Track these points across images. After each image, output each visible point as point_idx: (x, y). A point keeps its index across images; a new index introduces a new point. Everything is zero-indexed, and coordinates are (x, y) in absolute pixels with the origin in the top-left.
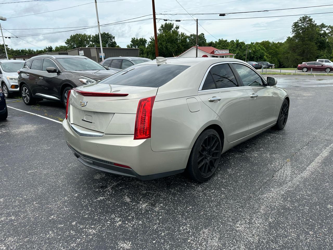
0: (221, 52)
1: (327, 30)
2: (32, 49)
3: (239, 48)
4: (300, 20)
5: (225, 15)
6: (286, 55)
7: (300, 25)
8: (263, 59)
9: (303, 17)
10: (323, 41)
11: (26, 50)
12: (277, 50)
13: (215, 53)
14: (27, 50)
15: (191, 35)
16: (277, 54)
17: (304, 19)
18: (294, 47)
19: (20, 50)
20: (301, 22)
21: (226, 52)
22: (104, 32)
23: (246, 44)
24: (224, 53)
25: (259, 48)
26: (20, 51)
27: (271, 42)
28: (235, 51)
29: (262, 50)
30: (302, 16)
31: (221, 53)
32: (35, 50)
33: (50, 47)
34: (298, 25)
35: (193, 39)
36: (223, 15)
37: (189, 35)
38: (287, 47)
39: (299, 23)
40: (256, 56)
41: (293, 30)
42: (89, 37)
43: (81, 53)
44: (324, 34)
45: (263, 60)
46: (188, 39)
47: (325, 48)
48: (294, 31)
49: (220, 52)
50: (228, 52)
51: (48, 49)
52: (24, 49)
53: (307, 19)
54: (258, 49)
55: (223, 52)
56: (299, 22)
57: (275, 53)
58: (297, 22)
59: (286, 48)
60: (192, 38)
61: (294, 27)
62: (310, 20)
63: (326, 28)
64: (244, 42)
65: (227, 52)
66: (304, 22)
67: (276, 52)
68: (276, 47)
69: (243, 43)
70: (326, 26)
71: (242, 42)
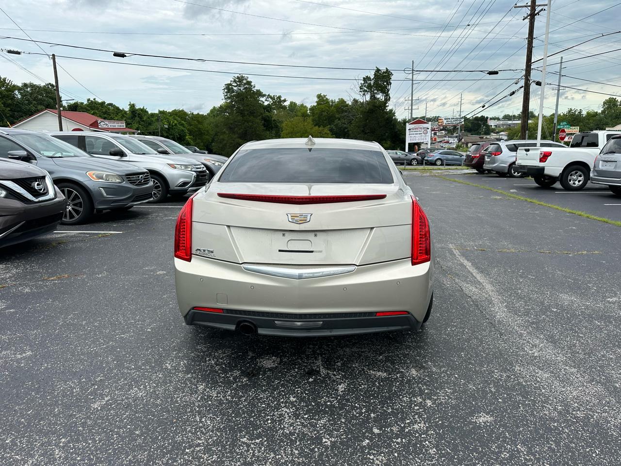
0: (111, 124)
1: (266, 100)
3: (137, 119)
4: (234, 81)
5: (126, 56)
6: (221, 137)
7: (235, 88)
8: (185, 141)
9: (238, 78)
10: (269, 117)
12: (200, 126)
13: (100, 127)
15: (25, 85)
16: (202, 133)
17: (240, 80)
18: (232, 124)
20: (236, 85)
21: (120, 124)
23: (149, 113)
24: (117, 127)
25: (176, 122)
27: (189, 113)
28: (131, 124)
29: (181, 125)
30: (236, 76)
31: (111, 126)
34: (232, 88)
35: (31, 94)
36: (122, 55)
37: (20, 85)
38: (213, 123)
39: (234, 86)
40: (171, 135)
41: (226, 96)
44: (268, 107)
45: (185, 143)
46: (16, 92)
47: (272, 128)
48: (227, 98)
49: (109, 125)
50: (124, 126)
53: (245, 82)
54: (173, 124)
55: (114, 125)
56: (233, 84)
57: (197, 131)
58: (230, 84)
59: (212, 125)
60: (27, 92)
61: (226, 91)
62: (249, 83)
63: (264, 98)
64: (145, 108)
65: (122, 125)
66: (240, 85)
67: (200, 130)
68: (198, 121)
69: (144, 111)
70: (264, 95)
71: (142, 108)
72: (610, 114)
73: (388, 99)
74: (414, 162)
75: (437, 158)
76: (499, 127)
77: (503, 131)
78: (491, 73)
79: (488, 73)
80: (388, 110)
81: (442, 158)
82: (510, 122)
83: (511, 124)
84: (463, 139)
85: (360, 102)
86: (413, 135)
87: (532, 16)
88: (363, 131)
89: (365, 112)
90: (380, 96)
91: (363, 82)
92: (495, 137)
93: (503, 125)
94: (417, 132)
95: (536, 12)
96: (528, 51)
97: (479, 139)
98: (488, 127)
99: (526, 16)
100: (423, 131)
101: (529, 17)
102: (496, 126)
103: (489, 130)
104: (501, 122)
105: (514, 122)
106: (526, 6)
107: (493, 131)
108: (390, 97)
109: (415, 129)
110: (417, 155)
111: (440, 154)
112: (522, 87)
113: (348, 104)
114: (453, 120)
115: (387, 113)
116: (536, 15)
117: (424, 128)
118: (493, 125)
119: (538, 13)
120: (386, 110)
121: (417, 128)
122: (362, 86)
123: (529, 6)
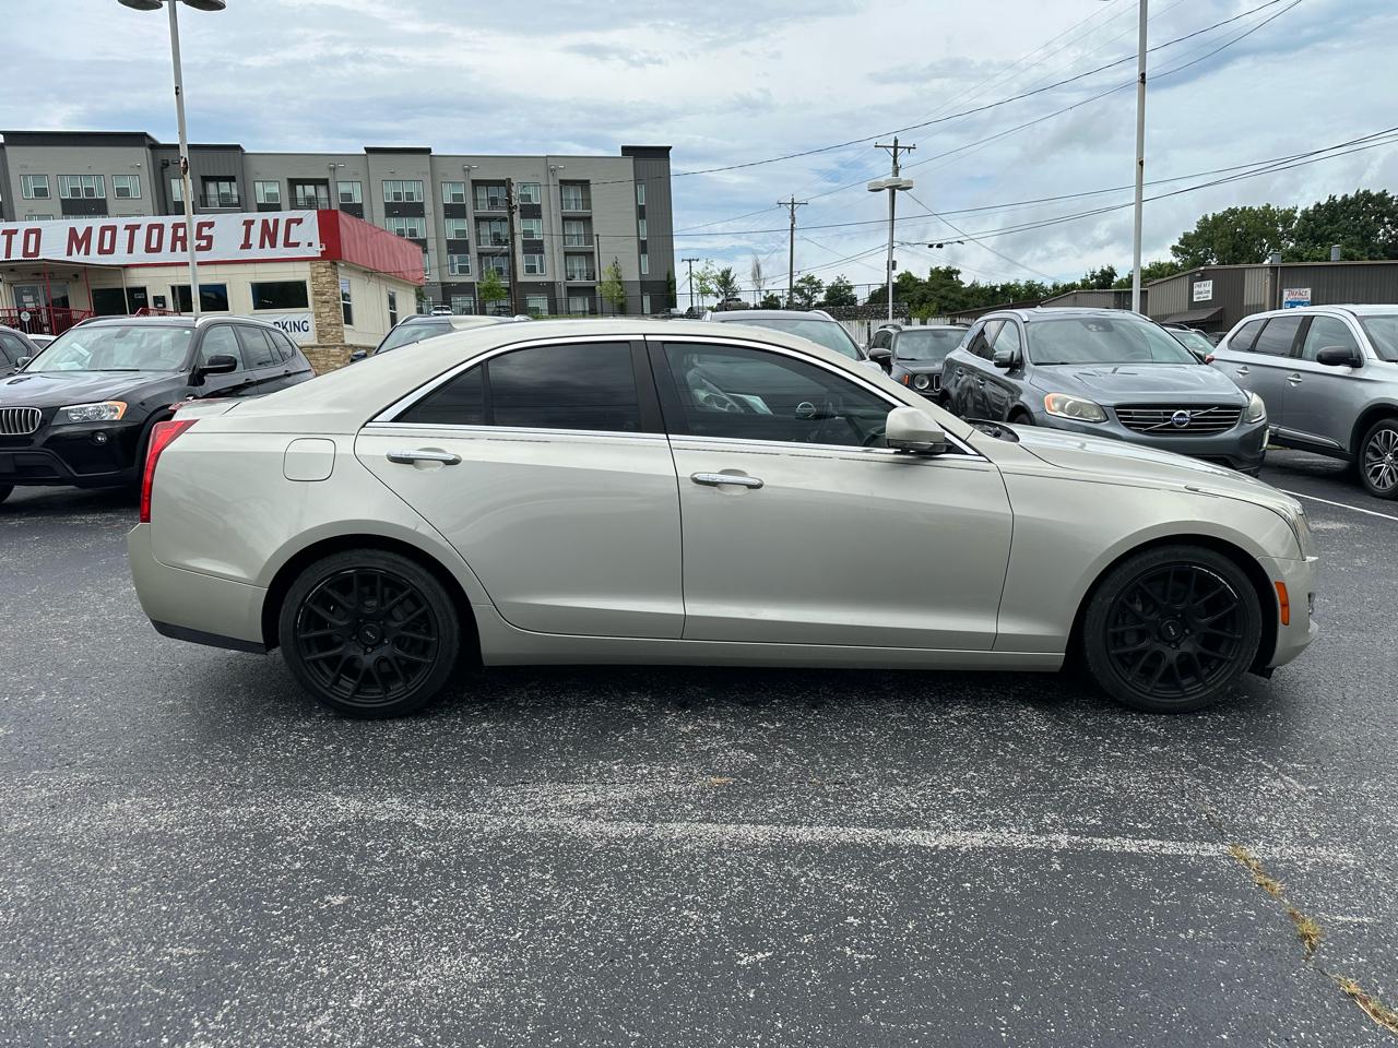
2: (1038, 282)
11: (1019, 286)
14: (1022, 283)
19: (996, 287)
22: (1361, 192)
26: (998, 289)
32: (1049, 285)
33: (1106, 268)
42: (1287, 217)
43: (1202, 289)
51: (1096, 277)
52: (1012, 283)
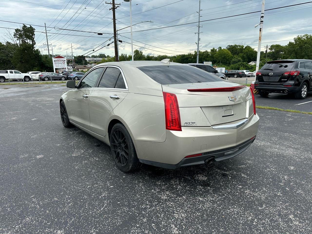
72: (137, 57)
73: (34, 43)
74: (63, 79)
75: (75, 76)
76: (91, 61)
77: (93, 63)
78: (99, 34)
79: (98, 34)
80: (35, 50)
81: (78, 76)
82: (95, 59)
83: (96, 60)
84: (76, 67)
85: (12, 44)
86: (57, 64)
87: (114, 9)
88: (20, 61)
89: (21, 50)
90: (29, 42)
91: (15, 32)
92: (90, 66)
93: (92, 60)
94: (59, 63)
95: (115, 7)
96: (114, 25)
97: (84, 67)
98: (86, 61)
99: (111, 8)
100: (62, 62)
101: (112, 9)
102: (89, 60)
103: (86, 63)
104: (91, 59)
105: (97, 59)
106: (110, 4)
107: (88, 63)
108: (35, 42)
109: (58, 61)
110: (63, 75)
111: (76, 74)
112: (113, 42)
113: (4, 45)
114: (68, 57)
115: (35, 51)
116: (115, 8)
117: (63, 60)
118: (88, 60)
119: (116, 8)
120: (34, 49)
121: (59, 61)
122: (15, 34)
123: (112, 4)
